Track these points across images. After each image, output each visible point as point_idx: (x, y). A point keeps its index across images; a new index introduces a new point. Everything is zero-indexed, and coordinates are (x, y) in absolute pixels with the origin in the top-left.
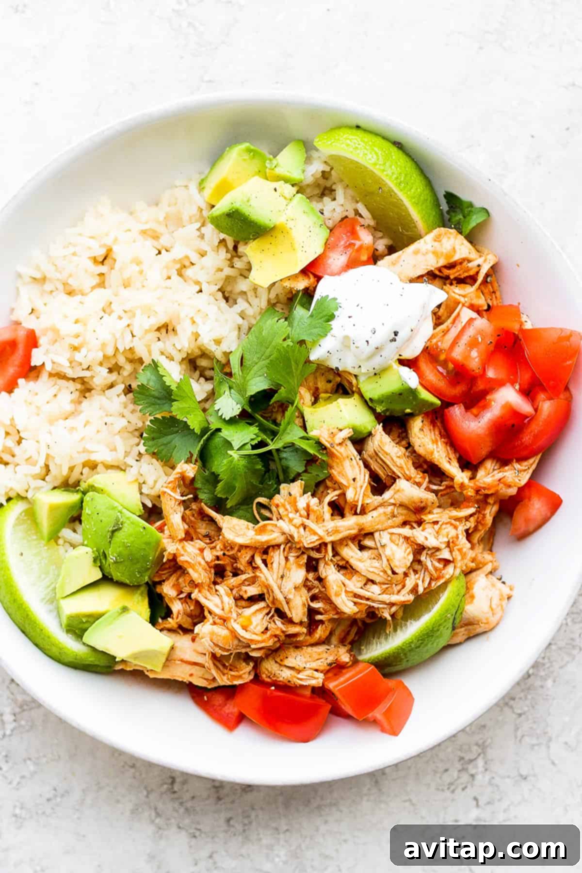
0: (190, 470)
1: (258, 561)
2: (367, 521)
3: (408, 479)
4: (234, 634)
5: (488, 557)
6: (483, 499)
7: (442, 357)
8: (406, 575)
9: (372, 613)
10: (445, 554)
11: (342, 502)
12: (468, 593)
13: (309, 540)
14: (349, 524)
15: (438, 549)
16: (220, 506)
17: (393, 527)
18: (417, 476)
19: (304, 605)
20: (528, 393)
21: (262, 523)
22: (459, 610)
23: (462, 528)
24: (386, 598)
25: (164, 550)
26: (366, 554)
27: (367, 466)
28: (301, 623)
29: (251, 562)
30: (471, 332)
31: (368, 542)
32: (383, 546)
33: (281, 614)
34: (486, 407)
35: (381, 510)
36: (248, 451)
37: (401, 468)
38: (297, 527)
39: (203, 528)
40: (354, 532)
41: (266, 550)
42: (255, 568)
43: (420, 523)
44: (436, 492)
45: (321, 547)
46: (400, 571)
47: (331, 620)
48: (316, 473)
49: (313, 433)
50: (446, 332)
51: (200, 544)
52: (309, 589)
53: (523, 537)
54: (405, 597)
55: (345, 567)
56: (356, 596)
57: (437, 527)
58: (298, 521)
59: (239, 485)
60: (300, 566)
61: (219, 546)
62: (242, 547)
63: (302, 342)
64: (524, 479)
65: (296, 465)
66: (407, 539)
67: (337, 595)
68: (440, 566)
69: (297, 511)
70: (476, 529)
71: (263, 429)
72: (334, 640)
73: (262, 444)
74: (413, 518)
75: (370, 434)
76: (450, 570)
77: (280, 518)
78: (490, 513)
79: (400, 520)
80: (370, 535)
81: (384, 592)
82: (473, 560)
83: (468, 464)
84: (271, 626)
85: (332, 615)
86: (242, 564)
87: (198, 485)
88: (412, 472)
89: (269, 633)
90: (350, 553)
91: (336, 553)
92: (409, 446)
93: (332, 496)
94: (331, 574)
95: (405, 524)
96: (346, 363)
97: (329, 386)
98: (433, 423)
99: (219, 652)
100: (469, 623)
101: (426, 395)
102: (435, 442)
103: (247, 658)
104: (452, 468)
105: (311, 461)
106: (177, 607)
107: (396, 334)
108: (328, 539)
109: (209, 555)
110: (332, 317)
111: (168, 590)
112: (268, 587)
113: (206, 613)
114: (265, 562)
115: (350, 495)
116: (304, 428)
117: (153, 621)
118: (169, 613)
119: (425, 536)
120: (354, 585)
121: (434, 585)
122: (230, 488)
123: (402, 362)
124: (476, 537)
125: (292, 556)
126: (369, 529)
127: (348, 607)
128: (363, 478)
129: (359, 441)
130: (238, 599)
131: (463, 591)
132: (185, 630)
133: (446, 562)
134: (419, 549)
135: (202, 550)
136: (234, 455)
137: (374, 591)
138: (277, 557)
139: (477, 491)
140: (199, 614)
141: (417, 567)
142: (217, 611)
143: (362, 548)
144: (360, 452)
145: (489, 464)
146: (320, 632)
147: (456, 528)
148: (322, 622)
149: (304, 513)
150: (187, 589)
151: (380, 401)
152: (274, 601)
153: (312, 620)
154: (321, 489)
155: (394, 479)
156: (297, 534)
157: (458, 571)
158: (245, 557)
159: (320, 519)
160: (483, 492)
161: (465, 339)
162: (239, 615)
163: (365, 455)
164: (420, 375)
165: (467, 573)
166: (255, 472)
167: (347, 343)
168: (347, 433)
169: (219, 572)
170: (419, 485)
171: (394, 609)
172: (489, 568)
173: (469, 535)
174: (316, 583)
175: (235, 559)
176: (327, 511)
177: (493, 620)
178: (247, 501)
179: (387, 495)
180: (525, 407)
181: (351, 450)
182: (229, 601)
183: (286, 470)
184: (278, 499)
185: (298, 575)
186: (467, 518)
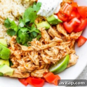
0: (15, 37)
1: (29, 54)
2: (50, 45)
3: (57, 36)
4: (25, 68)
5: (73, 51)
6: (72, 40)
7: (62, 13)
8: (57, 55)
9: (51, 63)
10: (65, 51)
11: (44, 42)
12: (70, 58)
13: (38, 49)
14: (46, 46)
15: (63, 50)
16: (21, 44)
17: (55, 46)
18: (59, 36)
19: (38, 62)
20: (80, 19)
21: (29, 46)
22: (68, 61)
23: (68, 45)
24: (54, 60)
25: (11, 52)
26: (50, 52)
27: (49, 34)
28: (38, 65)
29: (28, 54)
30: (67, 8)
31: (50, 49)
32: (53, 50)
33: (34, 64)
34: (71, 22)
35: (52, 43)
36: (25, 33)
37: (55, 35)
38: (36, 47)
39: (18, 48)
40: (47, 47)
41: (30, 52)
42: (28, 55)
43: (60, 45)
44: (63, 39)
45: (41, 51)
46: (56, 54)
47: (44, 64)
48: (39, 36)
49: (38, 29)
50: (63, 8)
51: (18, 51)
52: (39, 59)
53: (80, 46)
54: (58, 59)
55: (46, 54)
56: (48, 60)
57: (63, 46)
58: (36, 46)
59: (24, 40)
60: (37, 54)
61: (21, 51)
62: (26, 51)
63: (35, 12)
64: (79, 35)
65: (35, 35)
66: (57, 48)
67: (44, 59)
68: (64, 53)
69: (35, 44)
70: (71, 46)
71: (28, 29)
72: (45, 68)
73: (28, 31)
74: (58, 44)
75: (49, 28)
76: (66, 54)
77: (33, 45)
78: (73, 42)
79: (56, 45)
80: (50, 48)
81: (54, 58)
82: (71, 51)
83: (69, 33)
84: (32, 66)
85: (43, 63)
86: (26, 54)
87: (17, 40)
88: (58, 35)
89: (32, 67)
90: (47, 51)
91: (44, 51)
92: (57, 30)
93: (42, 40)
94: (43, 56)
95: (57, 45)
96: (44, 15)
97: (41, 20)
98: (61, 25)
99: (22, 72)
100: (70, 64)
101: (59, 20)
102: (62, 29)
103: (28, 72)
104: (65, 34)
105: (38, 34)
106: (14, 63)
107: (53, 8)
108: (42, 49)
109: (20, 53)
110: (40, 6)
111: (12, 60)
112: (31, 59)
113: (20, 64)
114: (30, 54)
115: (46, 40)
116: (36, 28)
117: (10, 66)
118: (13, 65)
119: (61, 47)
120: (48, 57)
121: (63, 57)
122: (22, 40)
123: (55, 14)
124: (71, 47)
125: (35, 52)
126: (50, 47)
127: (47, 62)
128: (48, 37)
129: (47, 30)
130: (26, 61)
131: (69, 58)
132: (16, 67)
133: (65, 52)
134: (60, 50)
135: (18, 52)
136: (23, 34)
137: (52, 58)
138: (32, 53)
139: (71, 38)
140: (18, 64)
141: (59, 53)
142: (22, 64)
143: (49, 50)
144: (47, 32)
145: (73, 33)
146: (42, 67)
147: (67, 45)
148: (42, 65)
149: (37, 44)
150: (16, 60)
151: (51, 22)
152: (32, 61)
153: (40, 64)
154: (40, 39)
155: (54, 37)
156: (36, 48)
157: (67, 54)
158: (26, 53)
159: (40, 45)
160: (72, 38)
161: (66, 9)
162: (26, 64)
163: (49, 32)
164: (58, 17)
165: (70, 54)
166: (27, 37)
167: (44, 11)
168: (44, 28)
169: (22, 56)
170: (59, 38)
171: (55, 62)
172: (74, 53)
173: (69, 47)
174: (40, 57)
175: (25, 54)
176: (41, 43)
177: (75, 63)
178: (26, 42)
179: (53, 40)
180: (79, 21)
181: (45, 32)
182: (24, 62)
183: (33, 36)
184: (32, 42)
185: (37, 56)
186: (69, 44)
